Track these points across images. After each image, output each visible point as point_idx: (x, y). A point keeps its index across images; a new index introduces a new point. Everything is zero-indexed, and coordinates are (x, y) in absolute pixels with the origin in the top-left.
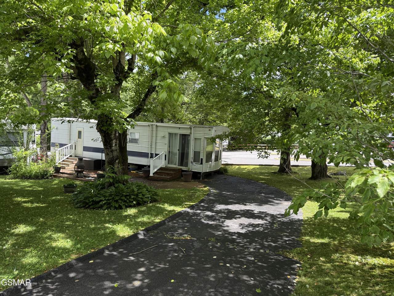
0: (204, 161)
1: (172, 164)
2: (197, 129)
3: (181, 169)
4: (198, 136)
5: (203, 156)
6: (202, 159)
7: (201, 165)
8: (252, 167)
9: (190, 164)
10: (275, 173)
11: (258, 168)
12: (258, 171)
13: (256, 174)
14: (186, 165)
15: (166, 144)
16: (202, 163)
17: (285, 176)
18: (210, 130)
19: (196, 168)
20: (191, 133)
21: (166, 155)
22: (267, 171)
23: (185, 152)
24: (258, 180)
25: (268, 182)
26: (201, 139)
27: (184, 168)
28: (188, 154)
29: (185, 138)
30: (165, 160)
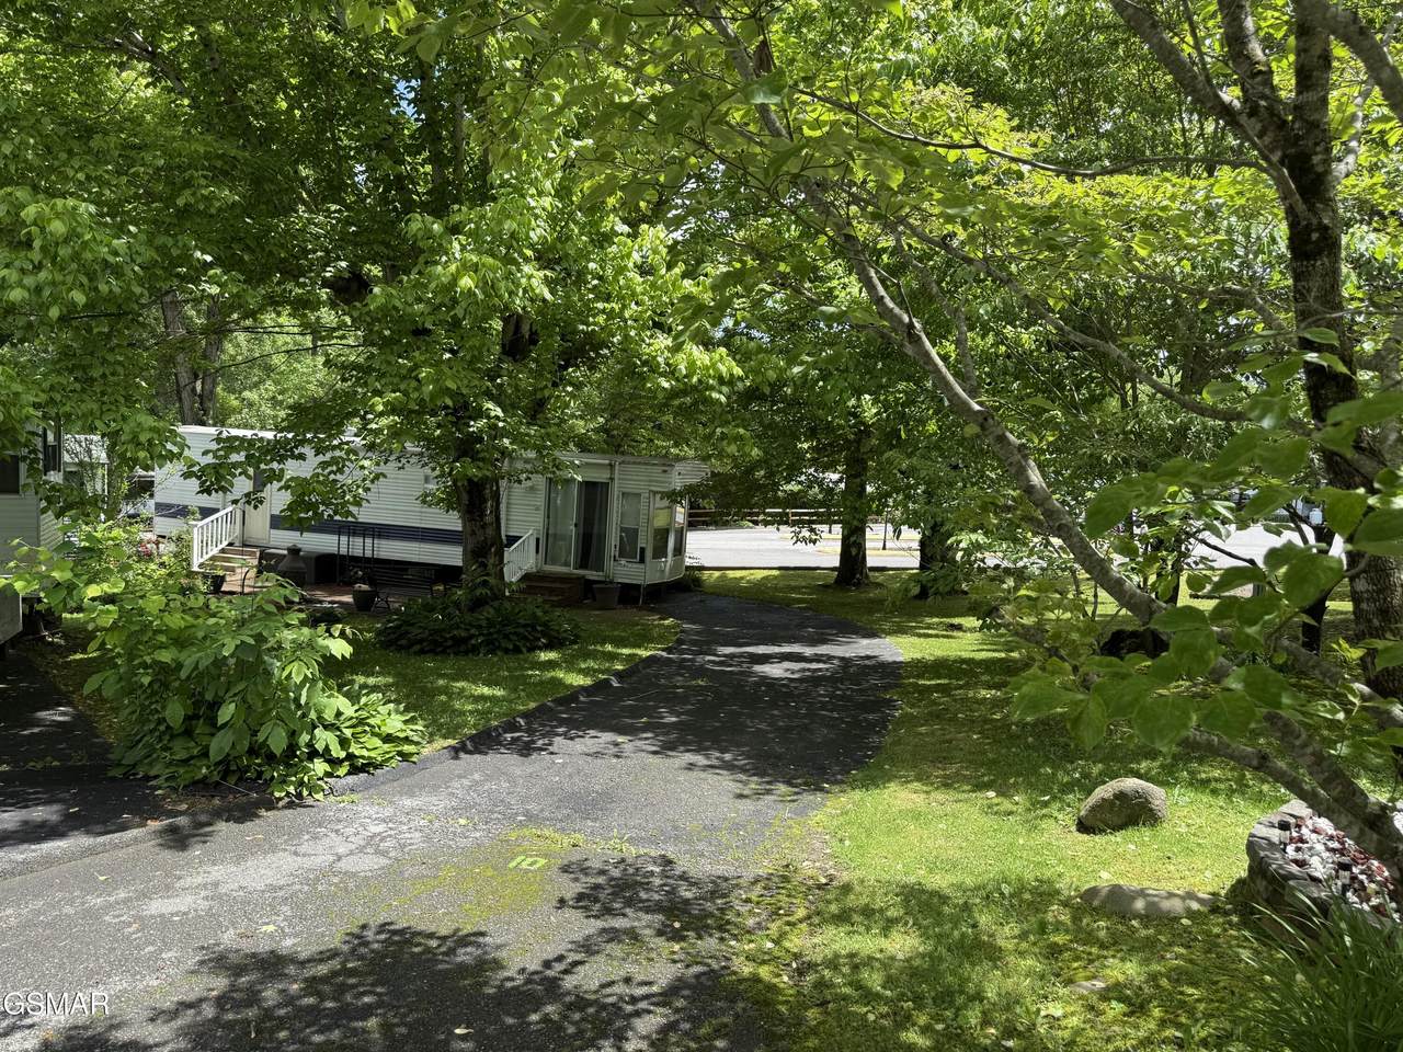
0: (649, 554)
1: (554, 562)
2: (631, 468)
3: (583, 577)
4: (631, 487)
5: (645, 541)
6: (643, 550)
7: (642, 566)
8: (760, 574)
9: (609, 565)
10: (825, 587)
11: (776, 577)
12: (781, 584)
13: (776, 589)
14: (600, 568)
15: (537, 509)
16: (642, 560)
17: (853, 594)
18: (665, 471)
19: (626, 572)
20: (612, 479)
21: (538, 540)
22: (804, 584)
23: (596, 530)
24: (789, 603)
25: (814, 607)
26: (639, 495)
27: (591, 575)
28: (602, 537)
29: (594, 495)
30: (537, 552)
